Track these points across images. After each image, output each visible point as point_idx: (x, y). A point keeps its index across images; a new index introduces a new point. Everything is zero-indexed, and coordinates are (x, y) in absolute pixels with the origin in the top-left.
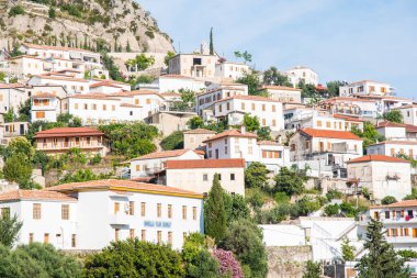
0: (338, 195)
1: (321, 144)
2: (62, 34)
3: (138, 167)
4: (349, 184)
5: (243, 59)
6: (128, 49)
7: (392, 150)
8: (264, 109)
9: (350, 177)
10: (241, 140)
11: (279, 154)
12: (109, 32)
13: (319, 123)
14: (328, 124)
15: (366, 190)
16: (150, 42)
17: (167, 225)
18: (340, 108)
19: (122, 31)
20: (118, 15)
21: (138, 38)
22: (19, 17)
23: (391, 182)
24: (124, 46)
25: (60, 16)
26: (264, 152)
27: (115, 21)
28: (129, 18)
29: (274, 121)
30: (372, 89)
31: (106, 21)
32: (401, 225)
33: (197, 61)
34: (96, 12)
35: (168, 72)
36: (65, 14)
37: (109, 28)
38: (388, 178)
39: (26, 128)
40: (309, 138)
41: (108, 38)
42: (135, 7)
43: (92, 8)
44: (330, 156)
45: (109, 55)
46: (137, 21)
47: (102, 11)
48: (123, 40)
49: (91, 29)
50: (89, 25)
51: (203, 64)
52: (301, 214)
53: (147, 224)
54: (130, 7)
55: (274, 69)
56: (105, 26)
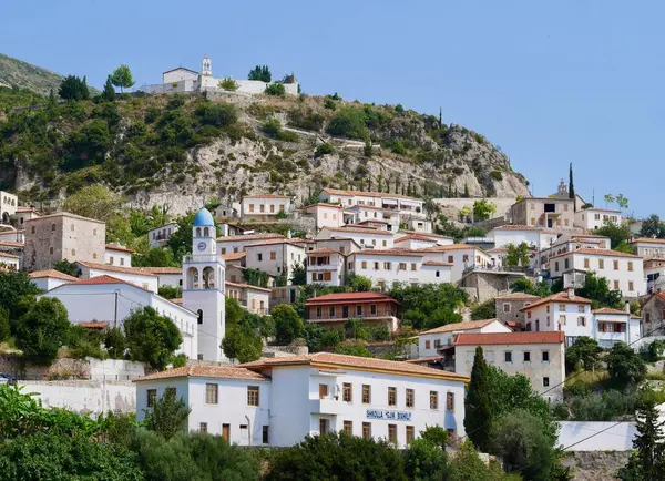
2: (380, 177)
3: (428, 343)
6: (466, 195)
8: (616, 268)
12: (442, 172)
16: (497, 185)
17: (403, 416)
19: (459, 172)
20: (455, 152)
21: (481, 181)
22: (328, 157)
24: (461, 191)
25: (380, 155)
26: (602, 324)
27: (451, 159)
28: (471, 155)
29: (631, 284)
31: (438, 160)
33: (550, 208)
34: (427, 147)
36: (387, 152)
37: (442, 168)
39: (298, 294)
41: (440, 182)
42: (479, 140)
45: (435, 201)
46: (481, 159)
47: (435, 146)
48: (459, 183)
49: (419, 170)
50: (416, 164)
51: (557, 211)
53: (371, 414)
54: (472, 140)
56: (436, 166)
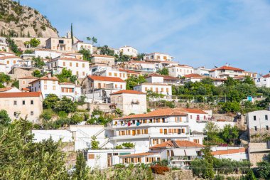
0: (100, 113)
1: (100, 84)
4: (110, 107)
5: (91, 41)
6: (29, 36)
7: (146, 88)
8: (77, 66)
9: (112, 103)
10: (48, 82)
11: (72, 90)
12: (18, 26)
13: (110, 74)
14: (116, 74)
15: (118, 110)
16: (43, 32)
18: (129, 66)
19: (26, 26)
20: (26, 18)
21: (36, 30)
23: (134, 105)
24: (26, 34)
26: (63, 88)
27: (22, 20)
28: (32, 19)
29: (84, 72)
30: (159, 57)
31: (17, 21)
32: (126, 129)
33: (61, 42)
34: (12, 15)
35: (46, 48)
37: (18, 24)
38: (133, 103)
40: (92, 81)
41: (17, 30)
42: (36, 13)
43: (10, 13)
44: (103, 91)
45: (12, 38)
46: (37, 21)
47: (15, 15)
48: (26, 31)
49: (8, 25)
50: (6, 22)
51: (64, 43)
52: (71, 123)
54: (33, 13)
55: (106, 47)
56: (16, 23)
